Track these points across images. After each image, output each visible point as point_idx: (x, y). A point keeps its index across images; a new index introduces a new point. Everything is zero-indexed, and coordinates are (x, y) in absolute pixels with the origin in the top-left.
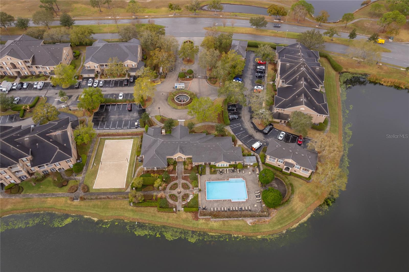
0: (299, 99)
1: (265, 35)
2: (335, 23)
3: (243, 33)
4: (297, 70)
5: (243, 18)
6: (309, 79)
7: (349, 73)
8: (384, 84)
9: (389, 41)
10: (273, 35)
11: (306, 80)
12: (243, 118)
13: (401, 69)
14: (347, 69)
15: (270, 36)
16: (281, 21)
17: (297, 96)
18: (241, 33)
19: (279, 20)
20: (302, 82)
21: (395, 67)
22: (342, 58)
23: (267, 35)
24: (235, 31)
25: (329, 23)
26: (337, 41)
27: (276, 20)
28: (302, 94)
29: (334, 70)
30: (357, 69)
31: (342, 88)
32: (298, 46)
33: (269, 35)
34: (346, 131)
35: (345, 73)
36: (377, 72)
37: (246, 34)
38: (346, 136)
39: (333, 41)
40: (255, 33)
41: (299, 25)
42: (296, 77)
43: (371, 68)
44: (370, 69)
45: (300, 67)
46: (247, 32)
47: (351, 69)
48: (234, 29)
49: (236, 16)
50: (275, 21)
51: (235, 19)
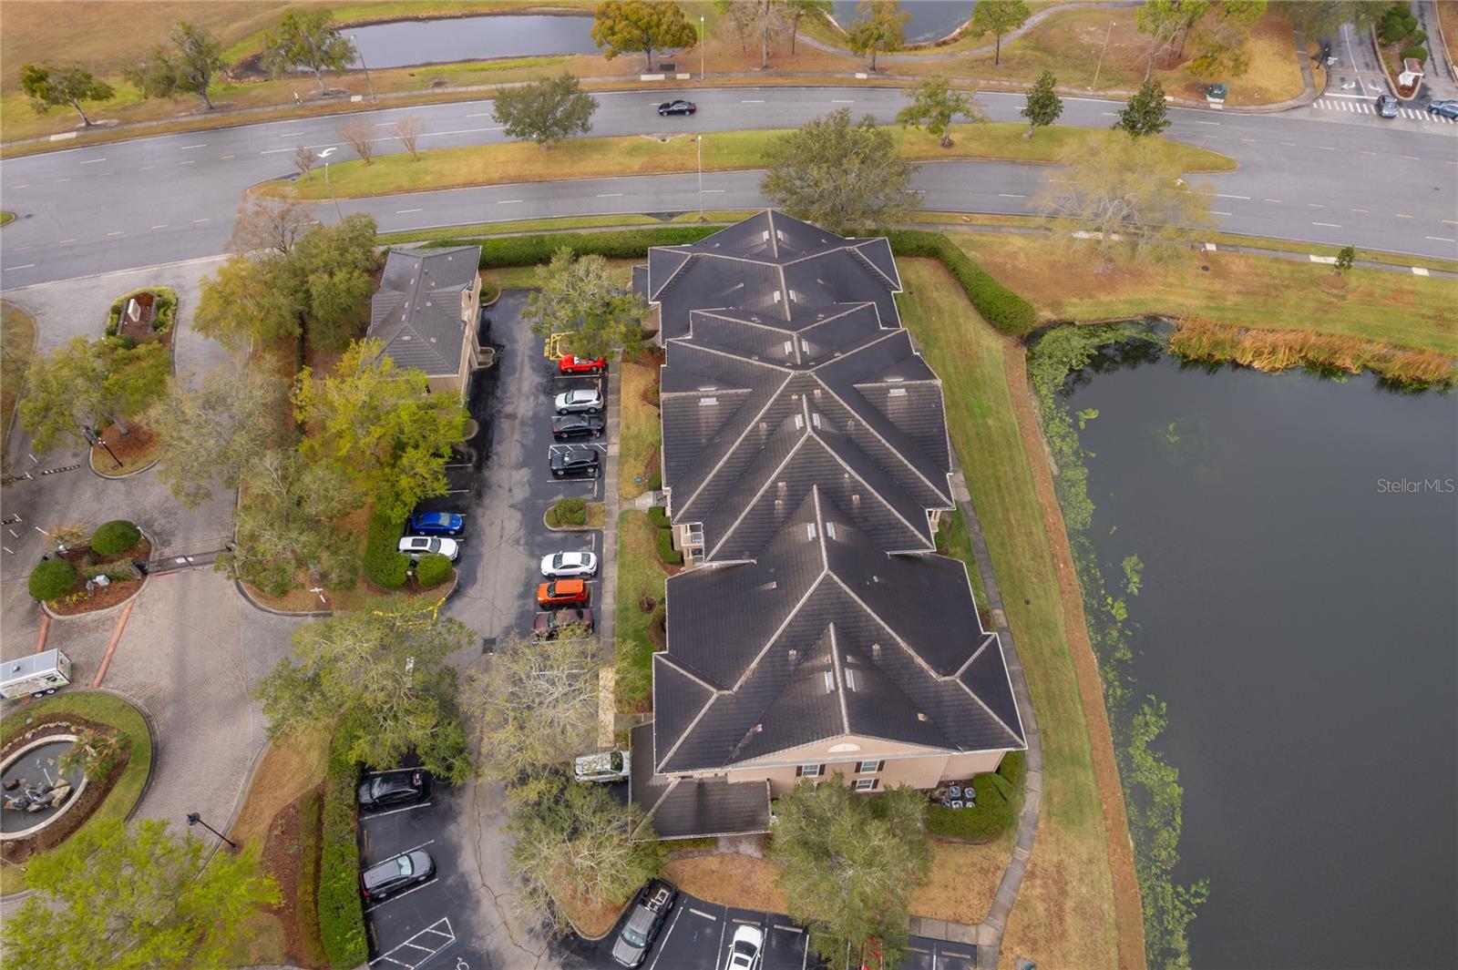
0: (813, 670)
1: (595, 174)
2: (945, 43)
3: (471, 184)
4: (771, 433)
5: (475, 88)
6: (856, 488)
7: (1072, 324)
8: (1256, 365)
9: (1208, 108)
10: (636, 167)
11: (836, 504)
12: (467, 862)
13: (1313, 258)
14: (1055, 305)
15: (622, 174)
16: (679, 76)
17: (792, 652)
18: (464, 185)
19: (668, 68)
20: (811, 530)
21: (1281, 255)
22: (1017, 242)
23: (604, 174)
24: (428, 178)
25: (916, 48)
26: (976, 147)
27: (650, 71)
28: (821, 631)
29: (991, 331)
30: (1109, 298)
31: (1058, 442)
32: (766, 235)
33: (617, 167)
34: (1140, 777)
35: (1052, 333)
36: (1208, 297)
37: (490, 183)
38: (1154, 821)
39: (954, 151)
40: (538, 169)
41: (771, 81)
42: (773, 492)
43: (1170, 280)
44: (1170, 285)
45: (784, 410)
46: (496, 176)
47: (1075, 300)
48: (422, 165)
49: (438, 84)
50: (645, 78)
51: (434, 102)
